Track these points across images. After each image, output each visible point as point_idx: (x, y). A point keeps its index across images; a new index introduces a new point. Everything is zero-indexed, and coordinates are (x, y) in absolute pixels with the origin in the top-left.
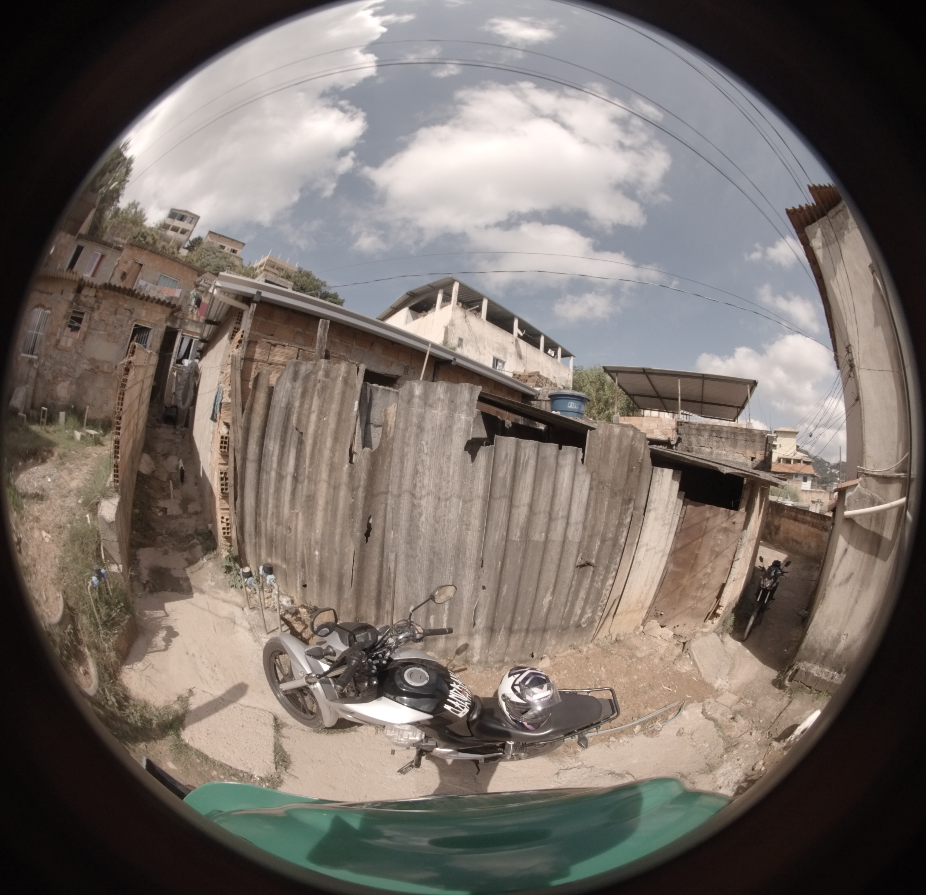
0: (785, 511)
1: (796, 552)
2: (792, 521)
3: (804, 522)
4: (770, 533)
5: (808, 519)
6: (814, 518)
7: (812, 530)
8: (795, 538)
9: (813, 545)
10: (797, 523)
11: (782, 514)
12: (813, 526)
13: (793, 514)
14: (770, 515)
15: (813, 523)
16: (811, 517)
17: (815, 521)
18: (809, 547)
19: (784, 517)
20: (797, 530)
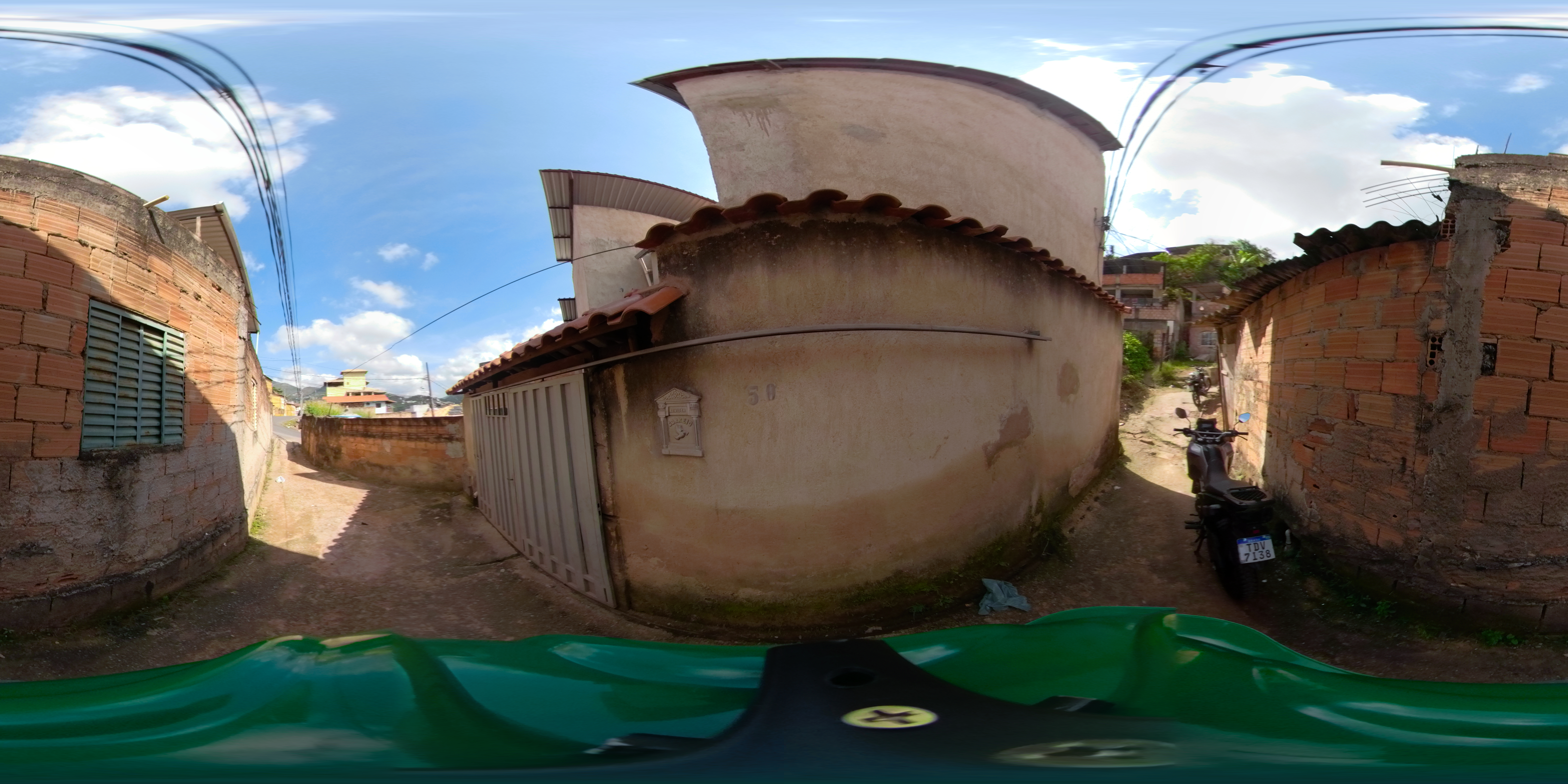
0: (345, 426)
1: (384, 485)
2: (360, 439)
4: (327, 458)
10: (371, 440)
11: (340, 432)
13: (361, 428)
14: (321, 436)
16: (400, 425)
19: (346, 435)
20: (375, 449)
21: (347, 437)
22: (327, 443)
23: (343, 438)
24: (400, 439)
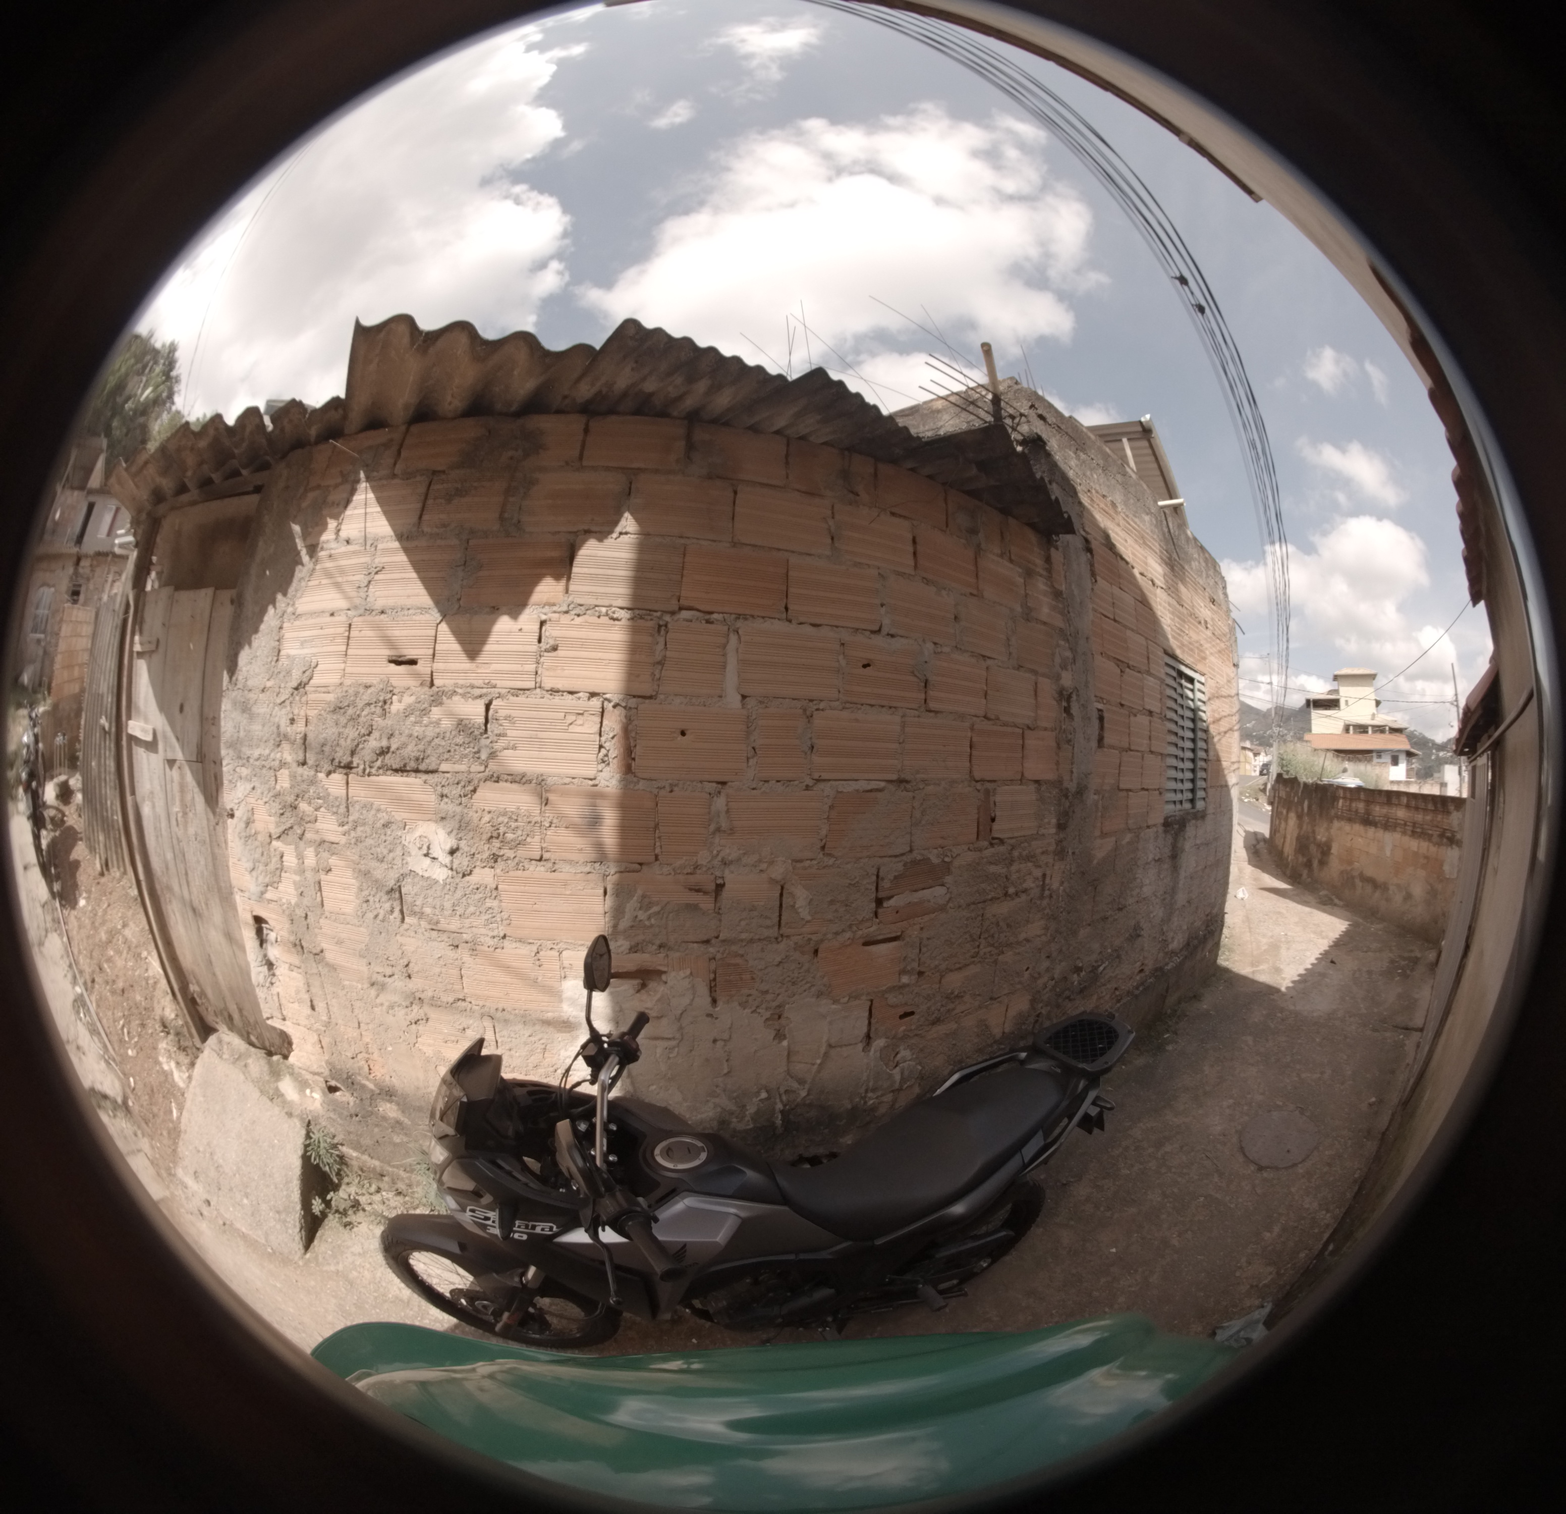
0: (1341, 801)
1: (1372, 914)
2: (1358, 827)
4: (1309, 865)
5: (1401, 813)
6: (1417, 808)
7: (1414, 844)
8: (1370, 872)
9: (1418, 891)
10: (1371, 831)
11: (1333, 812)
12: (1414, 834)
13: (1361, 806)
14: (1306, 819)
15: (1414, 824)
16: (1408, 806)
18: (1408, 897)
19: (1339, 818)
20: (1373, 850)
21: (1343, 823)
22: (1314, 832)
23: (1336, 824)
24: (1404, 833)
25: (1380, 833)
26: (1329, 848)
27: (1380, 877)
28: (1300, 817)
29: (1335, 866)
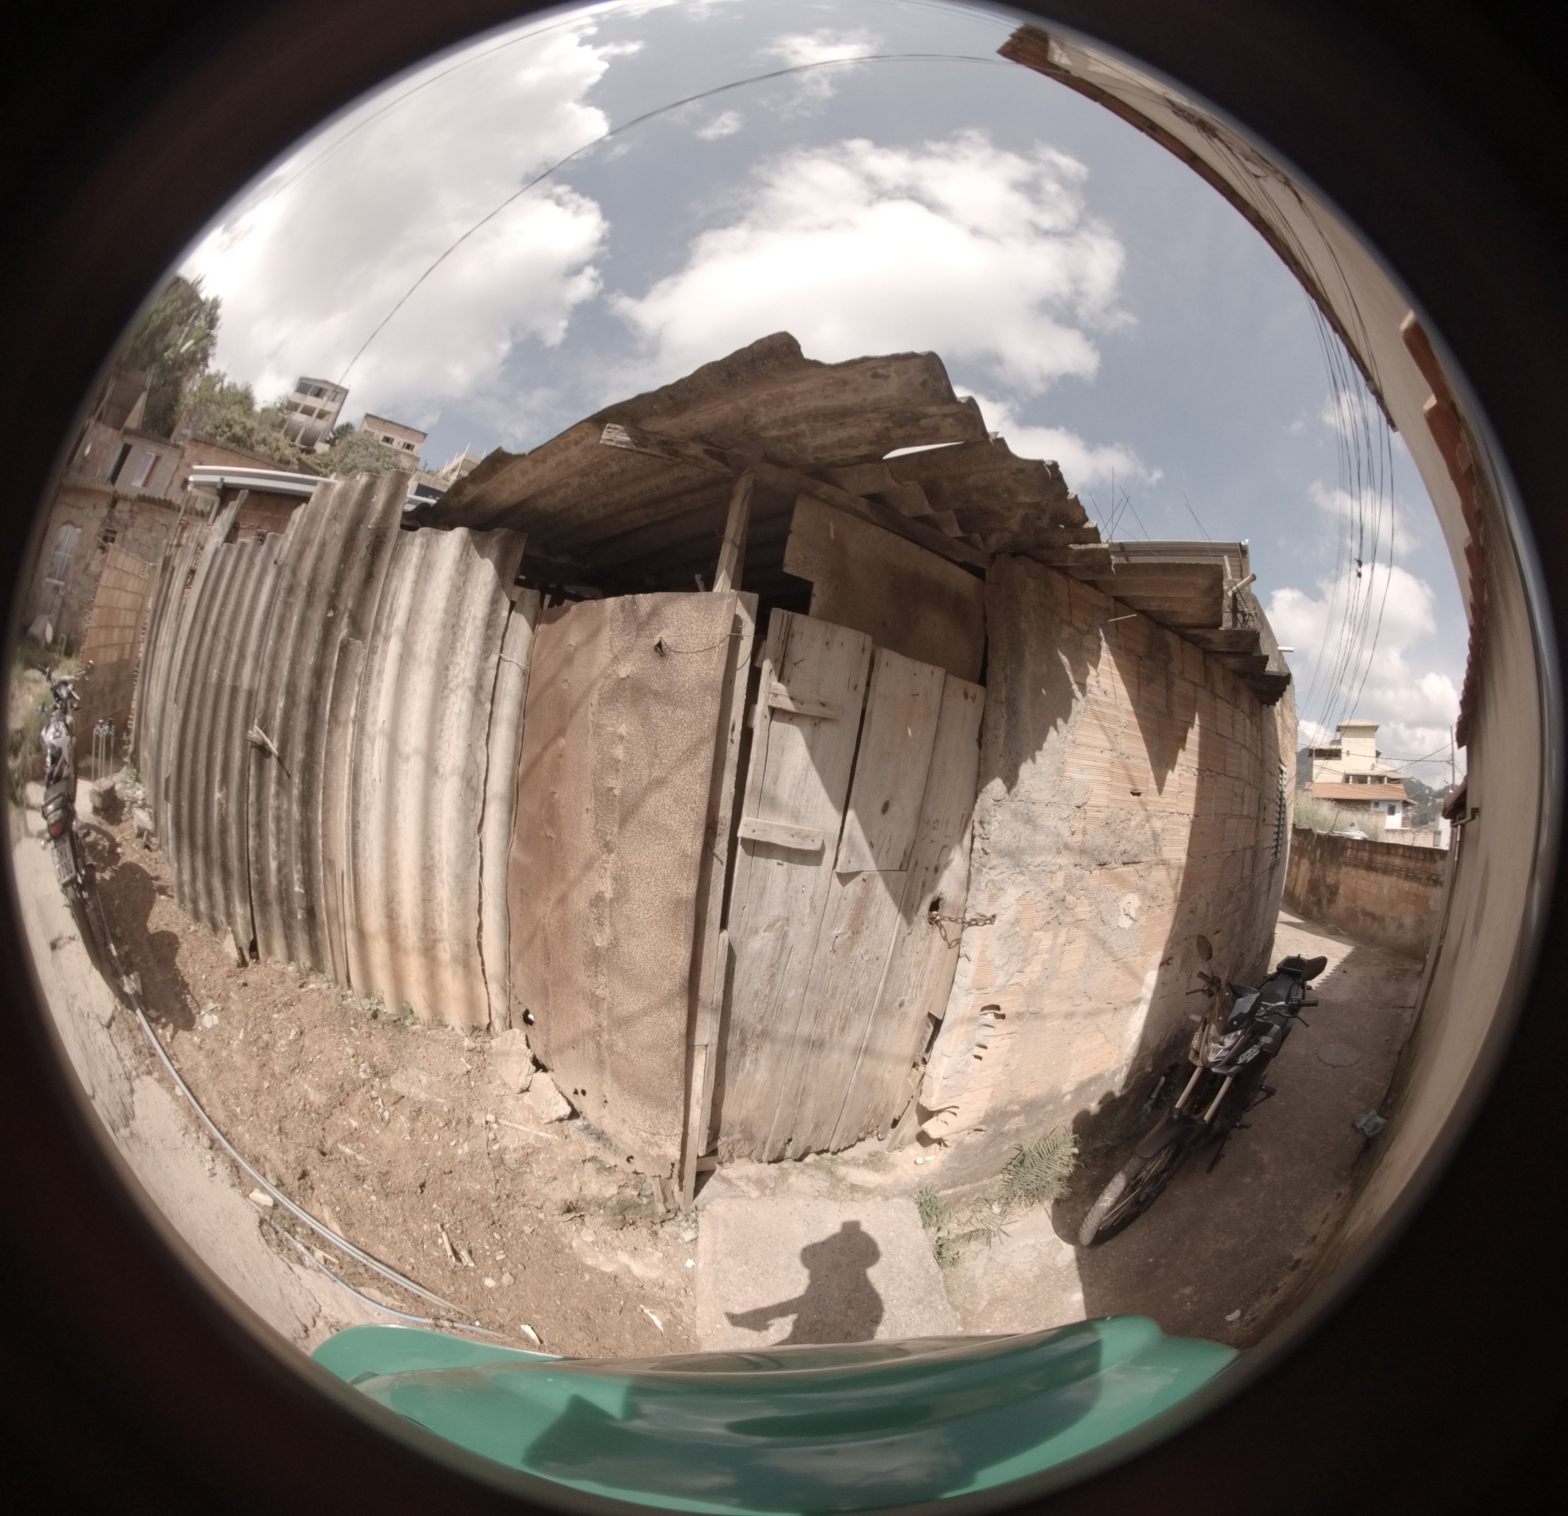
0: (1349, 852)
1: (1372, 940)
2: (1362, 872)
3: (1387, 871)
4: (1318, 903)
5: (1397, 861)
6: (1410, 857)
7: (1407, 886)
8: (1370, 908)
9: (1408, 921)
10: (1373, 875)
11: (1342, 859)
12: (1407, 877)
13: (1365, 855)
14: (1318, 865)
15: (1408, 870)
16: (1403, 856)
17: (1412, 864)
18: (1401, 926)
19: (1346, 864)
20: (1374, 890)
21: (1350, 868)
22: (1324, 876)
23: (1344, 869)
24: (1399, 877)
25: (1380, 877)
26: (1337, 888)
27: (1378, 912)
28: (1312, 863)
29: (1341, 903)
